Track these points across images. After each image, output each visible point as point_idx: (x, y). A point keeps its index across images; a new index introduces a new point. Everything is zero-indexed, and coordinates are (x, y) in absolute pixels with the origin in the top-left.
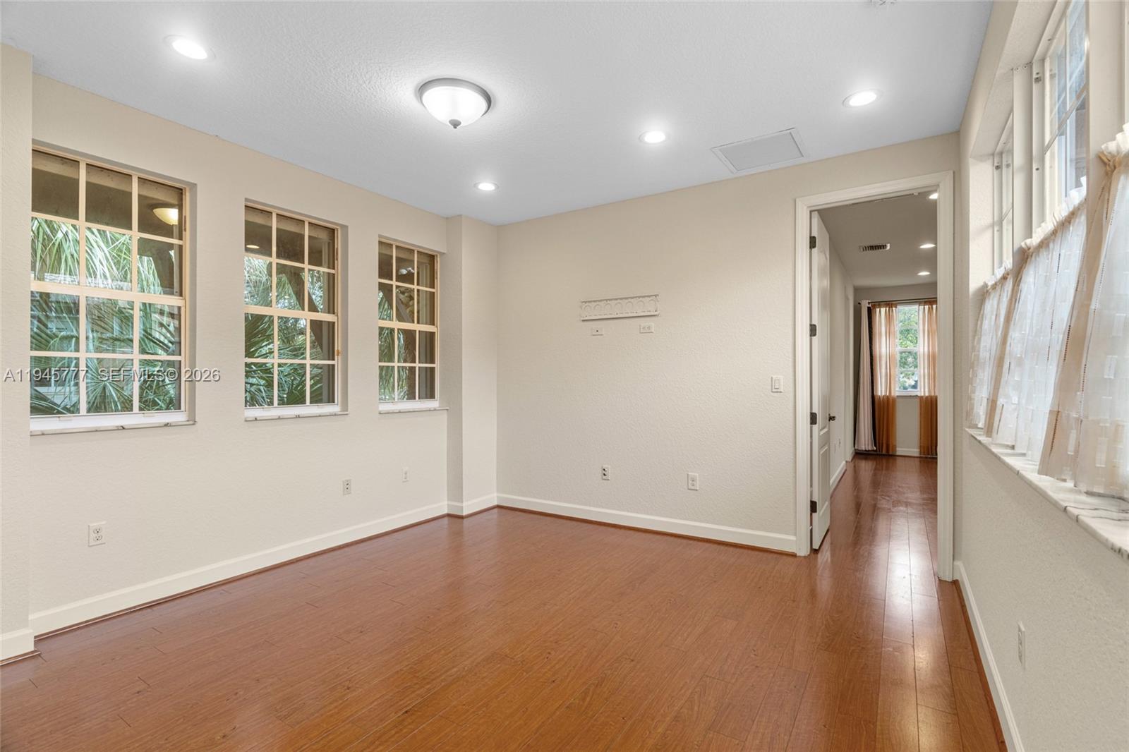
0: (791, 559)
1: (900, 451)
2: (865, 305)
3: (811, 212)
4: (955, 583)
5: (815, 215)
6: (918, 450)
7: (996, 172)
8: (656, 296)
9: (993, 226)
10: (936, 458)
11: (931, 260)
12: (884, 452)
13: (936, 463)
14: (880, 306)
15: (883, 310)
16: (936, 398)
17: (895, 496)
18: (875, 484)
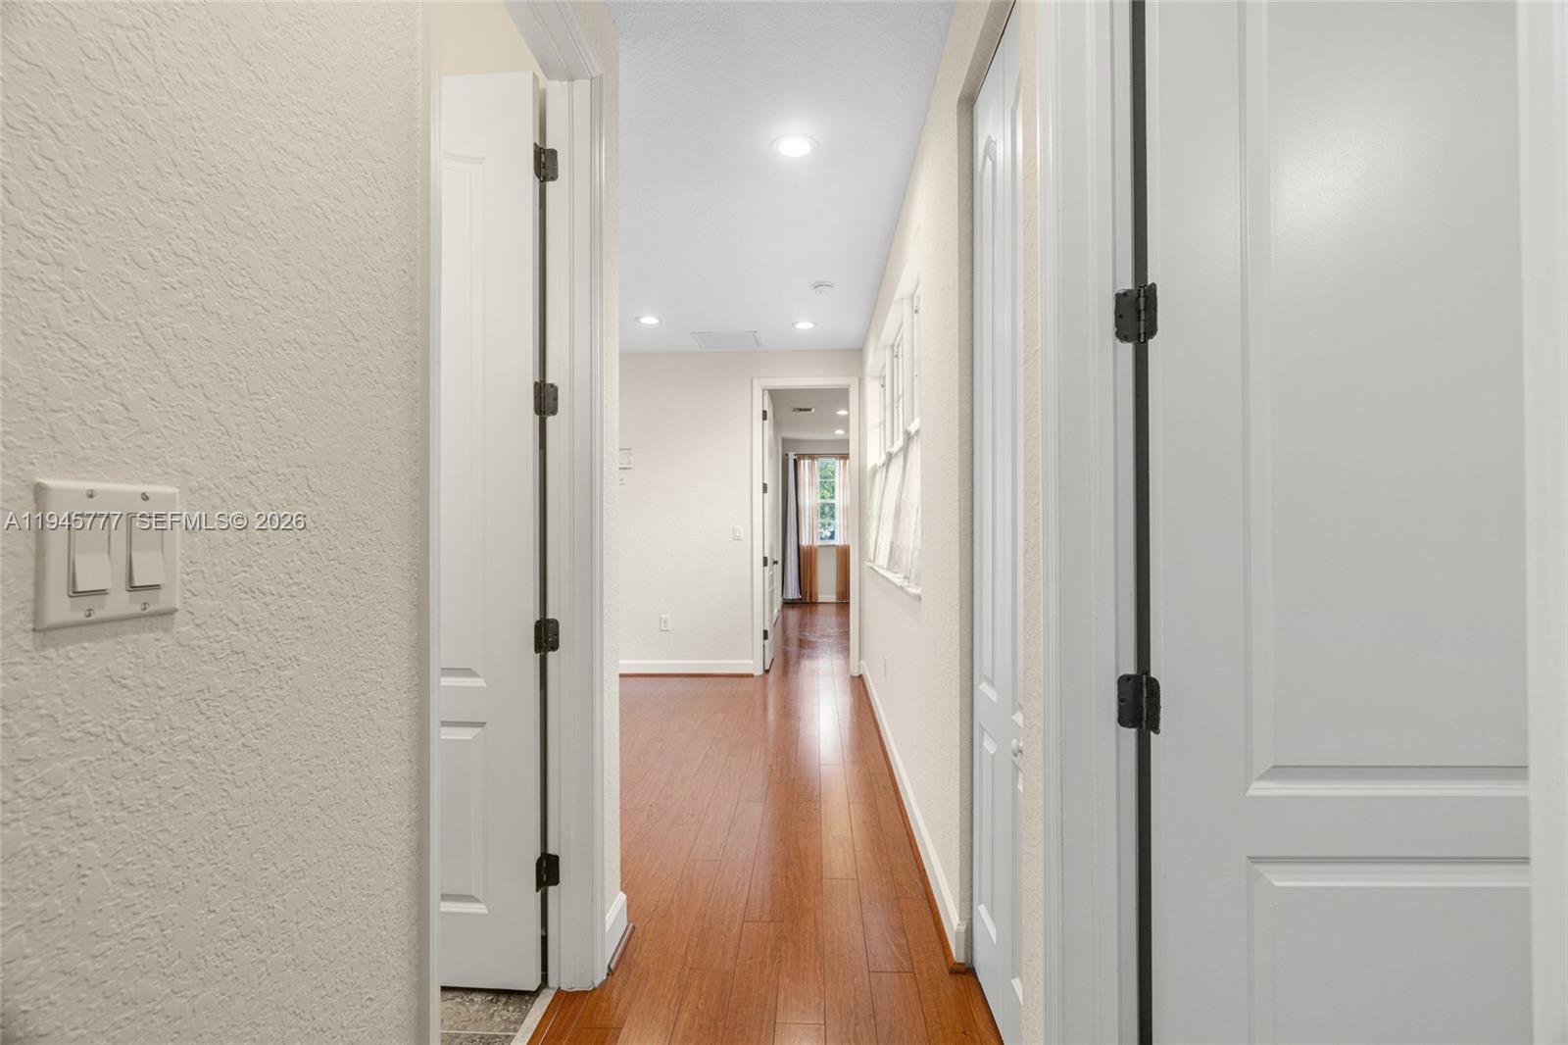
0: (750, 679)
1: (821, 598)
2: (792, 457)
3: (763, 390)
4: (860, 676)
5: (766, 392)
6: (835, 597)
7: (882, 389)
8: (629, 449)
9: (880, 424)
10: (849, 603)
11: (845, 422)
12: (808, 600)
13: (849, 607)
14: (804, 458)
15: (807, 462)
16: (849, 547)
17: (819, 632)
18: (802, 626)
